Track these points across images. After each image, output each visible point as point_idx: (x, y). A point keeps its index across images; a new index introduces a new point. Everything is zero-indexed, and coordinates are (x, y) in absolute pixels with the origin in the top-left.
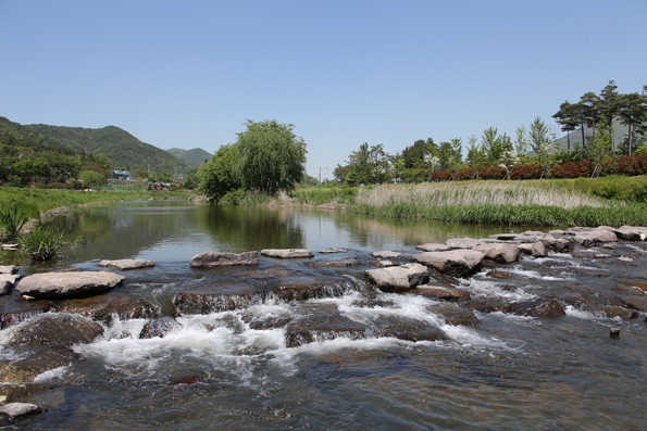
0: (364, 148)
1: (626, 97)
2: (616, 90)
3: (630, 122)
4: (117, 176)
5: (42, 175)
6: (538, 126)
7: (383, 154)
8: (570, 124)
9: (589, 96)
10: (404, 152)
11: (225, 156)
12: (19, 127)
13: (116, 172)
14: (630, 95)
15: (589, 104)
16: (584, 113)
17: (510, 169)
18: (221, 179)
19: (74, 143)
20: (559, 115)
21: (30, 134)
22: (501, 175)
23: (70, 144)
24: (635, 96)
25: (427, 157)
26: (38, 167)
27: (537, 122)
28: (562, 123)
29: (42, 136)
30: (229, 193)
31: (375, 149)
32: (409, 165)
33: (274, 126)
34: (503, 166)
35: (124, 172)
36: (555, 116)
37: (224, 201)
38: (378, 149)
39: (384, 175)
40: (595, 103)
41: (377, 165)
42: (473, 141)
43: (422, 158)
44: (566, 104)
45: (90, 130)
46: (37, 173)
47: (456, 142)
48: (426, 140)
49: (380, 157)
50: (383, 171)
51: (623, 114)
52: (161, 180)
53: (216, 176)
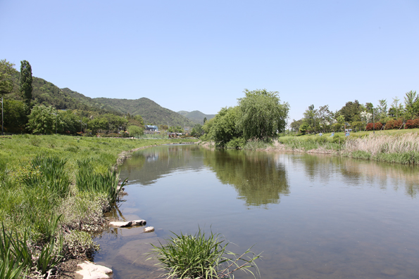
0: (311, 108)
4: (149, 129)
5: (105, 129)
7: (328, 112)
11: (228, 115)
12: (90, 100)
13: (149, 126)
18: (227, 130)
19: (121, 108)
21: (97, 104)
23: (119, 109)
25: (363, 114)
26: (102, 124)
29: (103, 105)
30: (232, 141)
31: (322, 109)
32: (348, 119)
33: (265, 93)
35: (153, 126)
37: (229, 147)
38: (324, 108)
39: (328, 126)
41: (324, 119)
42: (396, 101)
43: (359, 114)
45: (131, 100)
46: (102, 127)
47: (382, 102)
49: (326, 114)
52: (176, 131)
53: (223, 129)
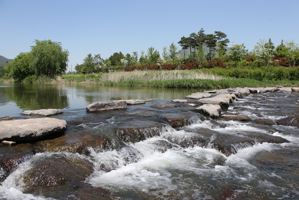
0: (90, 56)
1: (208, 35)
2: (204, 32)
3: (210, 46)
6: (173, 47)
7: (100, 59)
8: (185, 46)
9: (193, 34)
10: (110, 58)
11: (23, 58)
14: (210, 35)
15: (193, 38)
16: (191, 42)
17: (162, 66)
18: (22, 70)
20: (180, 42)
22: (158, 68)
24: (212, 35)
25: (122, 60)
27: (172, 45)
28: (182, 46)
30: (27, 78)
31: (96, 56)
32: (113, 64)
33: (50, 43)
34: (159, 64)
36: (179, 43)
37: (25, 82)
38: (98, 56)
39: (101, 69)
40: (196, 38)
41: (97, 64)
42: (143, 53)
43: (120, 61)
44: (184, 37)
47: (135, 53)
48: (119, 53)
49: (99, 60)
50: (101, 67)
51: (207, 43)
53: (19, 69)
